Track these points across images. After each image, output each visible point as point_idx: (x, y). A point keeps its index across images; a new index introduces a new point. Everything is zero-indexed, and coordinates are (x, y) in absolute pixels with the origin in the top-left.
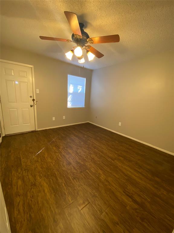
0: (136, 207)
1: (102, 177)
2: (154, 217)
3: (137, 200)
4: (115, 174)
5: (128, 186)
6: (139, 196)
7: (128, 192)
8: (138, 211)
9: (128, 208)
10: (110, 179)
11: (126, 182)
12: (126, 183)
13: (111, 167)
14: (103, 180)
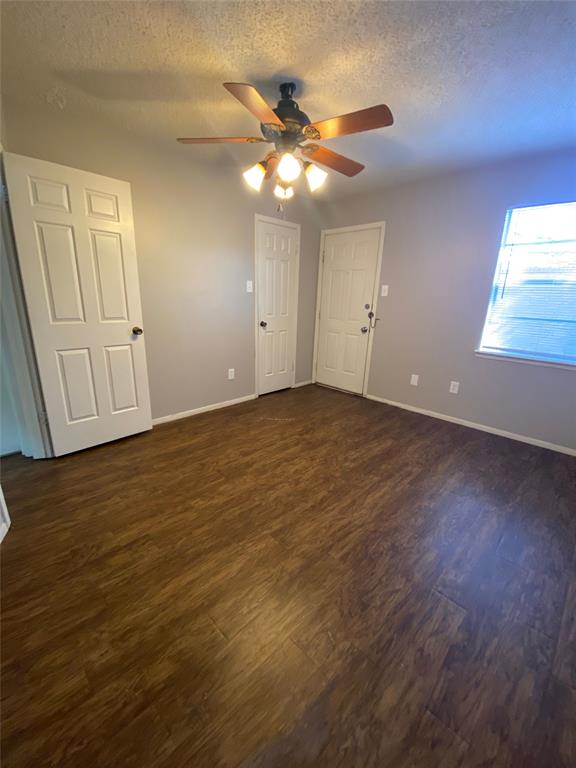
0: (103, 549)
1: (201, 503)
2: (62, 577)
3: (117, 557)
4: (206, 528)
5: (160, 547)
6: (124, 567)
7: (143, 544)
8: (94, 549)
9: (110, 534)
10: (191, 516)
11: (173, 548)
12: (170, 546)
13: (241, 525)
14: (192, 503)
